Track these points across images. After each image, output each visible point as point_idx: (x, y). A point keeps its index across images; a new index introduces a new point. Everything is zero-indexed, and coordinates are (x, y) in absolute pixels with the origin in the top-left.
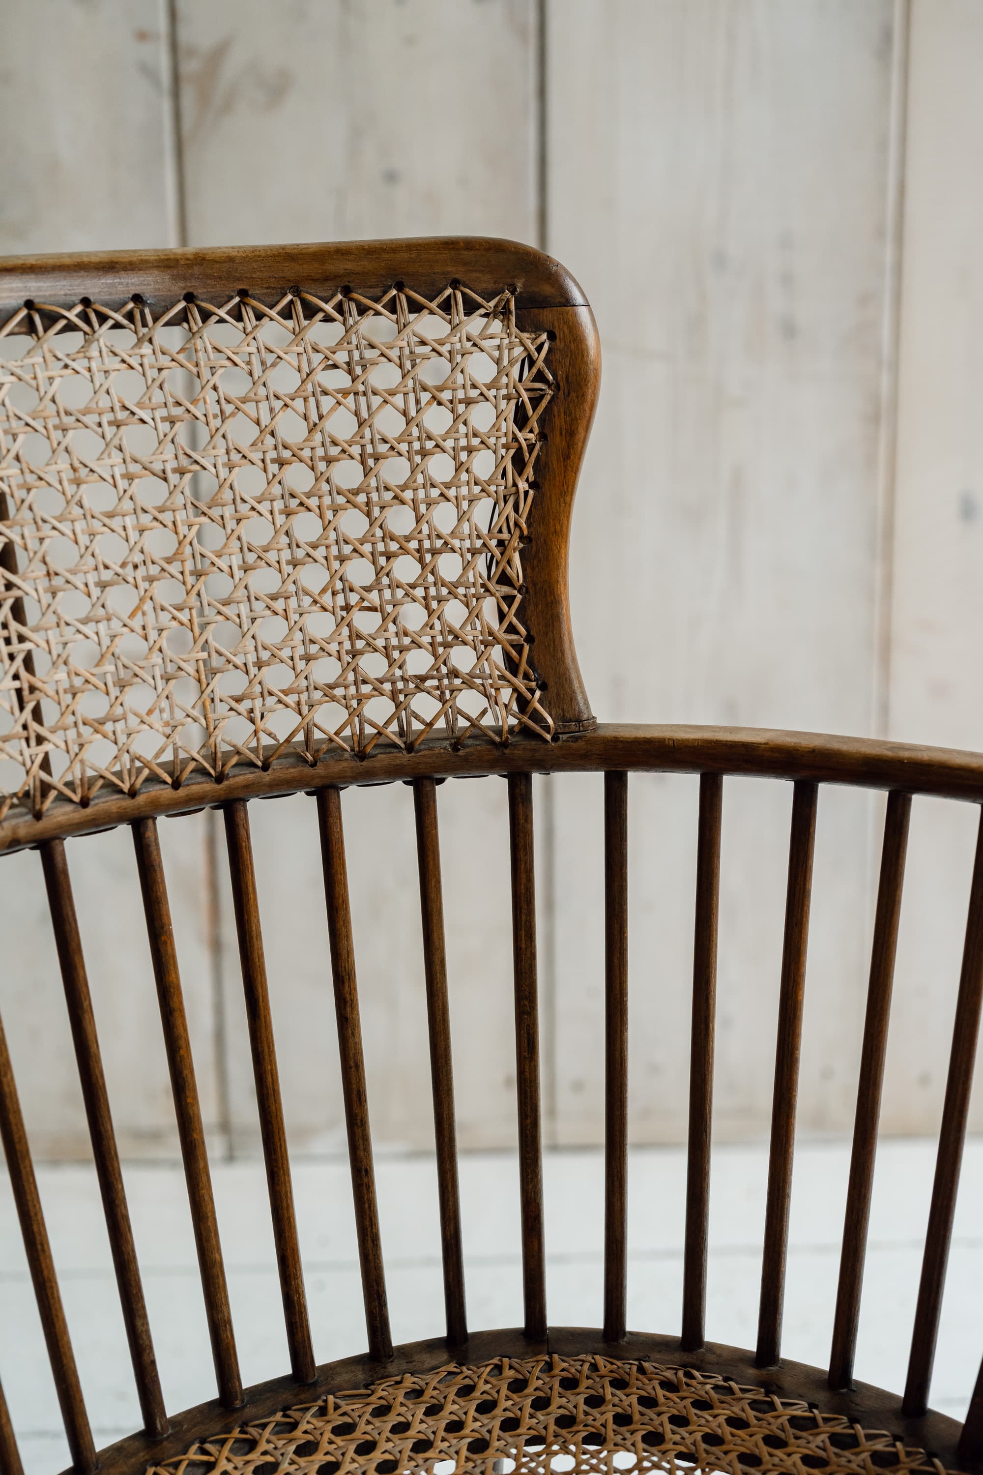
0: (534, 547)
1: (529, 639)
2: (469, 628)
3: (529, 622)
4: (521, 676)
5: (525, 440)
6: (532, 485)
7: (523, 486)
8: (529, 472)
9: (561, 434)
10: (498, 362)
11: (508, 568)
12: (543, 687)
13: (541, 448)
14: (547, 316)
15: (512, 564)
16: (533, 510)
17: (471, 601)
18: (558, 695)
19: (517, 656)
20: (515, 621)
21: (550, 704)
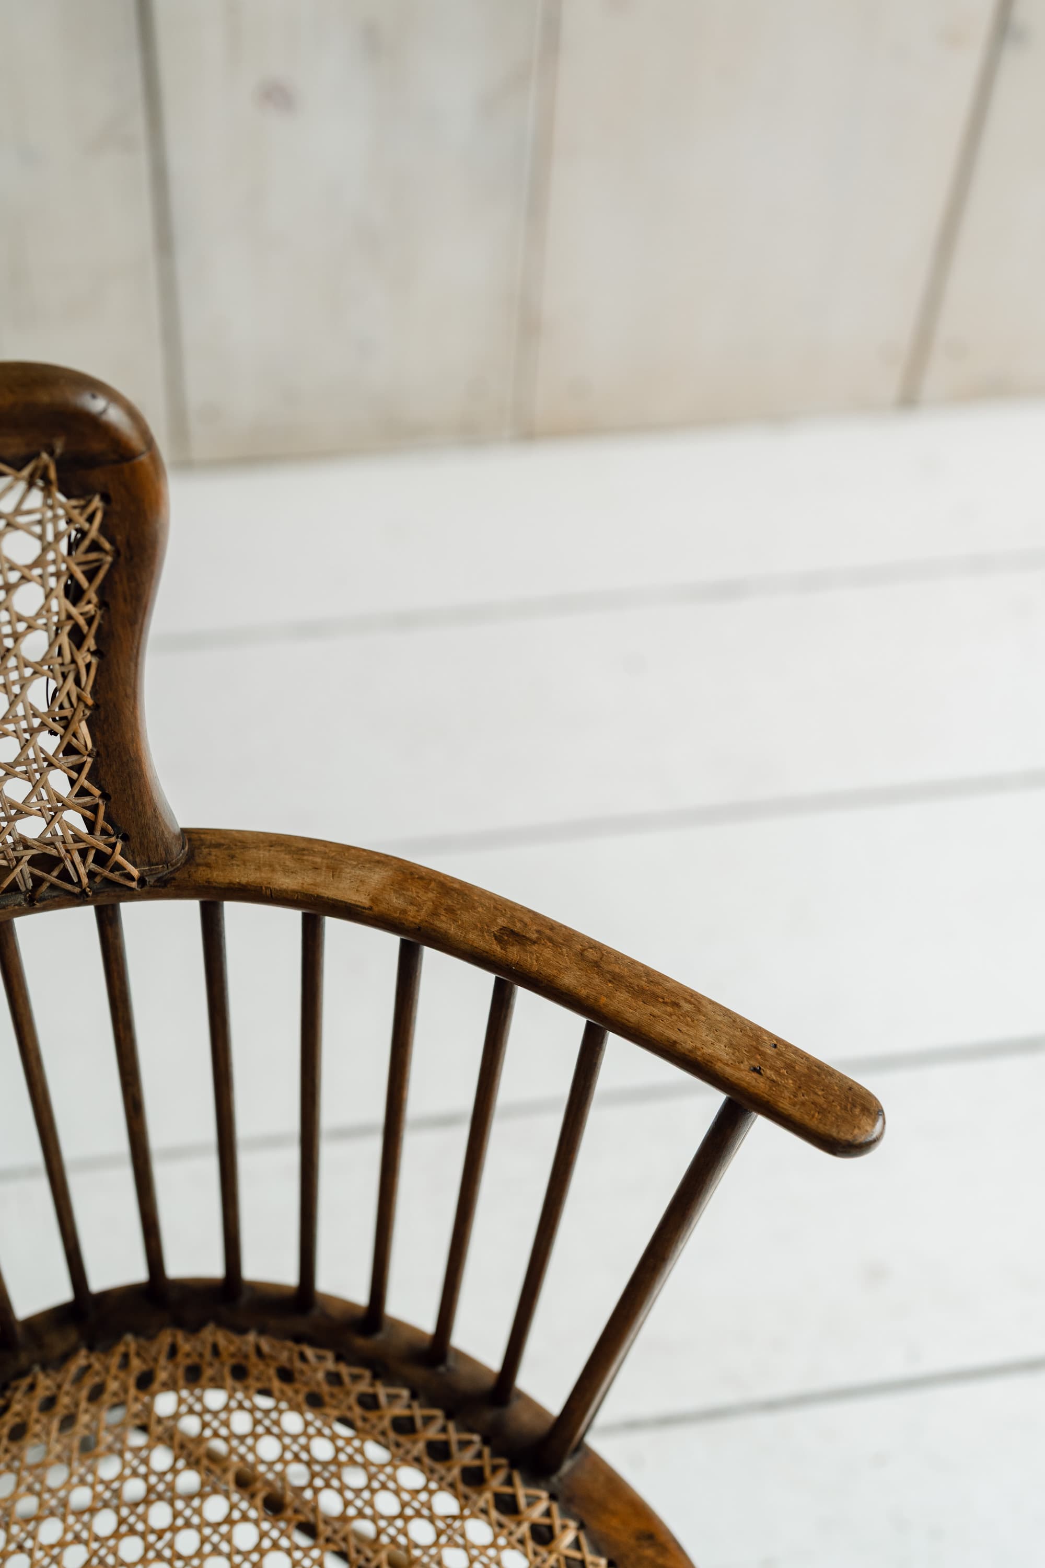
0: (103, 713)
1: (104, 796)
2: (34, 799)
3: (103, 782)
4: (98, 833)
5: (82, 614)
6: (93, 653)
7: (84, 658)
8: (91, 643)
9: (125, 600)
10: (41, 537)
11: (74, 740)
12: (125, 838)
13: (102, 617)
14: (98, 476)
15: (78, 735)
16: (98, 678)
17: (34, 776)
18: (141, 843)
19: (92, 815)
20: (87, 784)
21: (133, 852)
